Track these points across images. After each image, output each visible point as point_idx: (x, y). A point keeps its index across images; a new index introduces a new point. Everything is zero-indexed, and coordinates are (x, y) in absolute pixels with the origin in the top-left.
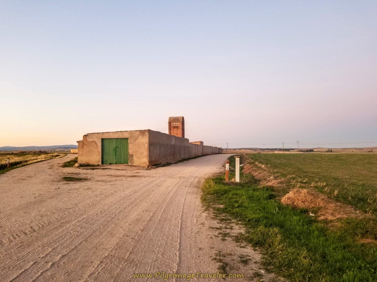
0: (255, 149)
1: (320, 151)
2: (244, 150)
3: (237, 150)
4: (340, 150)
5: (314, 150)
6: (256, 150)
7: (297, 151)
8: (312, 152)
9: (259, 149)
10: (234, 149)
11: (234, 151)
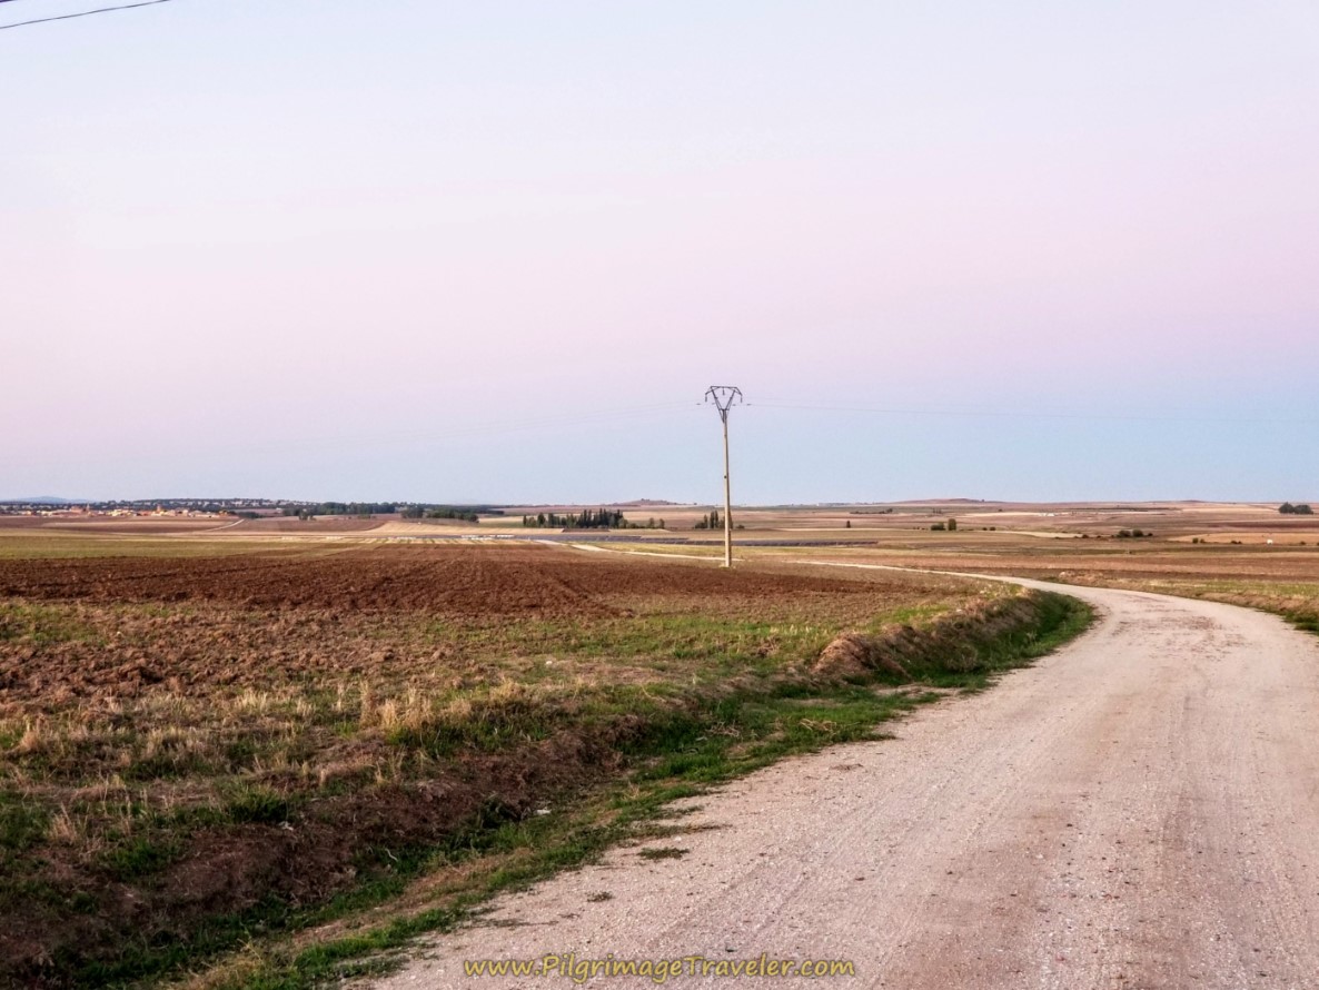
0: (248, 503)
1: (662, 525)
2: (171, 513)
3: (115, 513)
4: (770, 516)
5: (628, 516)
6: (254, 516)
7: (520, 519)
8: (616, 525)
9: (278, 504)
10: (95, 507)
11: (91, 519)
